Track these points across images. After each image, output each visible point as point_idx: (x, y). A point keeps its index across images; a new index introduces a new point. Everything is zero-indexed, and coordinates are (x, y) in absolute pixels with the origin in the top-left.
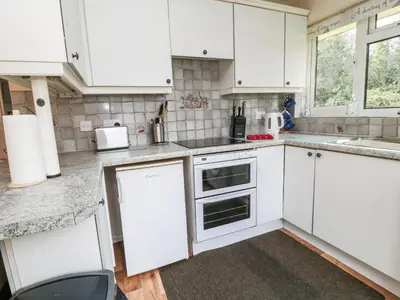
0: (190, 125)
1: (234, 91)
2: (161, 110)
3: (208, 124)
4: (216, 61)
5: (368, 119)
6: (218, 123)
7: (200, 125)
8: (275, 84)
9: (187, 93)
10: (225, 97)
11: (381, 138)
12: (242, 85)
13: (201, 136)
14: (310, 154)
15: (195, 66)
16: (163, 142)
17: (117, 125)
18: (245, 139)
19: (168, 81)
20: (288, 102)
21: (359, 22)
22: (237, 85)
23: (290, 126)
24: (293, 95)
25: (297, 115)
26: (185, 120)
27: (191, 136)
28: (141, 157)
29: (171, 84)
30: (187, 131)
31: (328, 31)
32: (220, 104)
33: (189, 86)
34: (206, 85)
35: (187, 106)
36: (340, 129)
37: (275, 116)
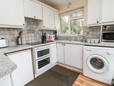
0: (30, 38)
1: (43, 29)
2: (20, 34)
3: (35, 38)
4: (37, 20)
5: (72, 36)
6: (38, 38)
7: (33, 38)
8: (52, 28)
9: (29, 28)
10: (40, 30)
11: (75, 40)
12: (45, 27)
13: (33, 42)
14: (63, 45)
15: (31, 21)
16: (22, 44)
17: (3, 39)
18: (46, 42)
19: (24, 25)
20: (55, 32)
21: (69, 16)
22: (44, 27)
23: (56, 38)
24: (56, 30)
25: (57, 36)
26: (28, 37)
27: (30, 42)
28: (17, 49)
29: (25, 26)
30: (29, 40)
31: (63, 16)
32: (38, 32)
33: (29, 26)
34: (34, 26)
35: (29, 33)
36: (67, 39)
37: (53, 36)
